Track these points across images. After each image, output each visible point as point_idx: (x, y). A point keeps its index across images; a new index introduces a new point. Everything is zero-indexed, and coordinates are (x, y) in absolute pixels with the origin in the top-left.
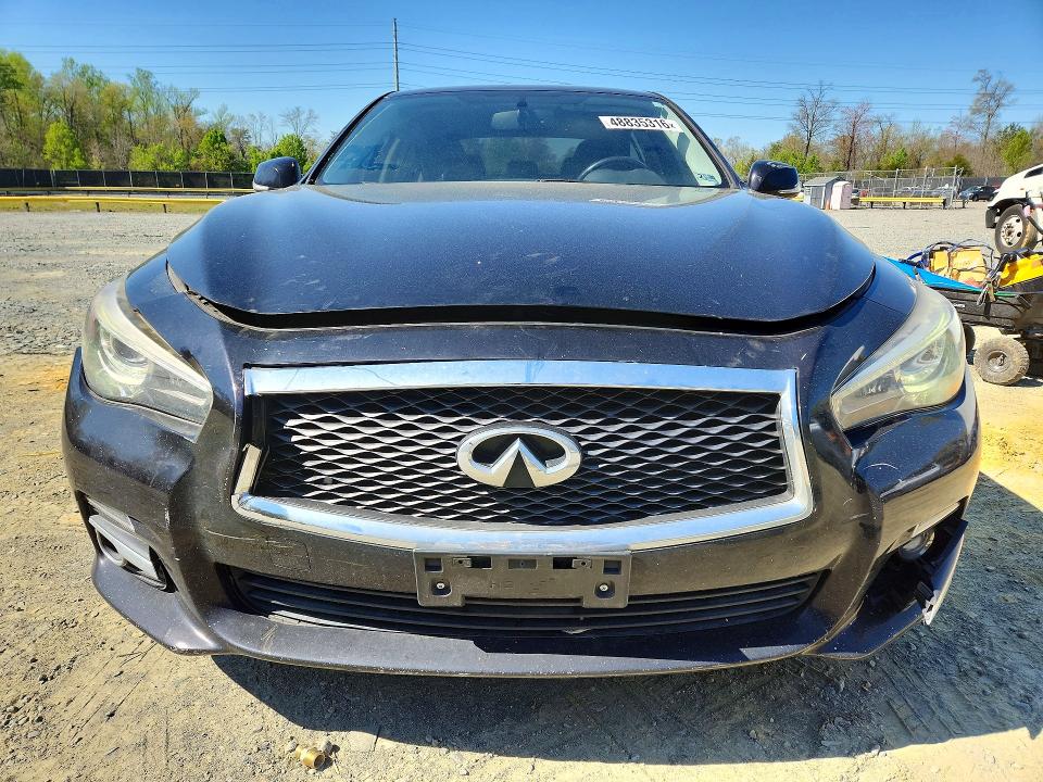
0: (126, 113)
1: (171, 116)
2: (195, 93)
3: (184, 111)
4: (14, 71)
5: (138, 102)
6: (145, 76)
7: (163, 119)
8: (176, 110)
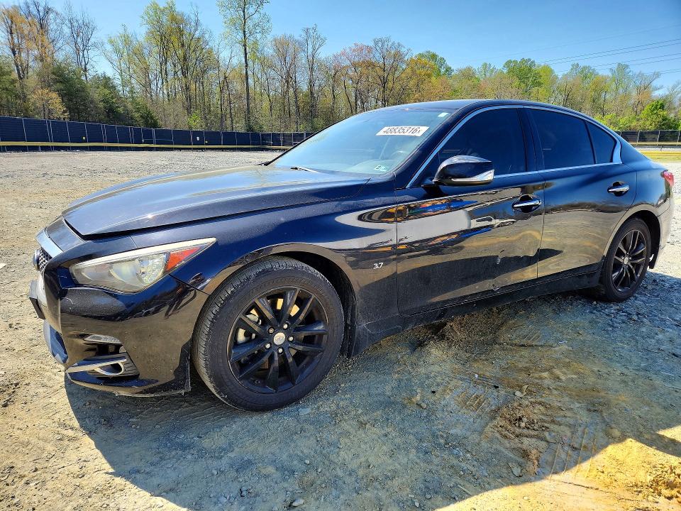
0: (604, 93)
1: (634, 93)
2: (657, 75)
3: (645, 88)
4: (541, 76)
5: (614, 86)
6: (622, 68)
7: (627, 95)
8: (638, 88)
